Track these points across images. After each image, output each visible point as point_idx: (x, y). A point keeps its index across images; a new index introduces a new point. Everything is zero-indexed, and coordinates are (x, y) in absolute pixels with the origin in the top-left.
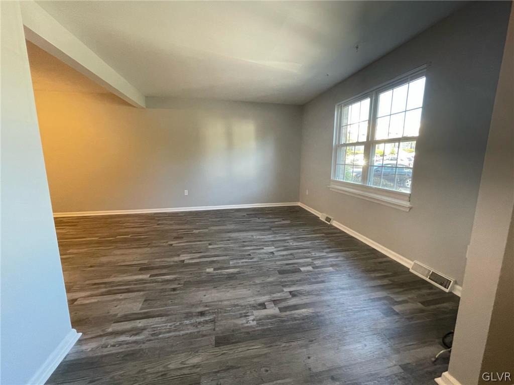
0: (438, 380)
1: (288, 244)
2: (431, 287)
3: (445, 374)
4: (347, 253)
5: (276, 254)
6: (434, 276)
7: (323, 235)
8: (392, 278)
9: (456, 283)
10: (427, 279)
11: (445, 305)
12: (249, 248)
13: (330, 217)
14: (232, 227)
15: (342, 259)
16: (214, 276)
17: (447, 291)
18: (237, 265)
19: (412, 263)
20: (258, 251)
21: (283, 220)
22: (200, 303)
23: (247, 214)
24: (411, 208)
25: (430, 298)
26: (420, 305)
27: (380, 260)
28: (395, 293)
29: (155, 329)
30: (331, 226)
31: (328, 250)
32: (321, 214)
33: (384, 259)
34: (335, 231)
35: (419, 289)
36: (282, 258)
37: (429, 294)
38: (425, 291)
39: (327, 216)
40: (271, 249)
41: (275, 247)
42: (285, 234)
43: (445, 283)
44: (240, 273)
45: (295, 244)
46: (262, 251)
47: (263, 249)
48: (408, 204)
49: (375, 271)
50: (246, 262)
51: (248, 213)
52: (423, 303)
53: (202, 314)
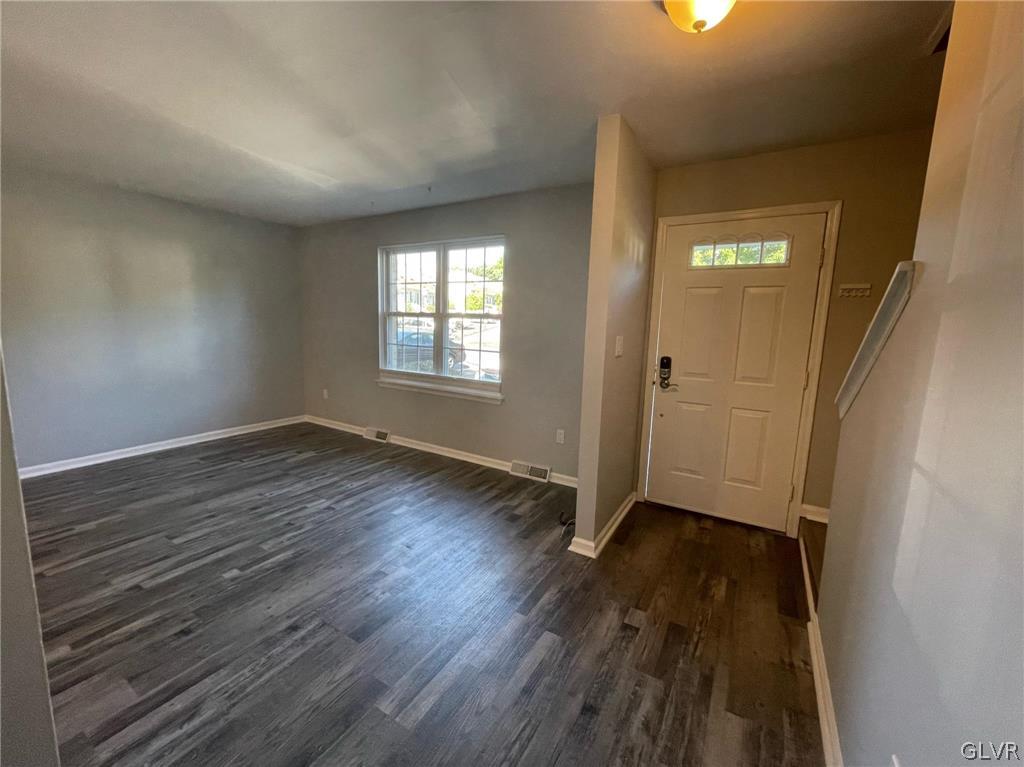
0: (571, 548)
1: (343, 488)
2: (533, 482)
3: (574, 539)
4: (436, 474)
5: (338, 507)
6: (533, 471)
7: (388, 460)
8: (499, 487)
9: (551, 471)
10: (528, 476)
11: (549, 494)
12: (277, 515)
13: (384, 431)
14: (189, 491)
15: (435, 484)
16: (252, 577)
17: (546, 481)
18: (282, 546)
19: (511, 464)
20: (300, 514)
21: (300, 453)
22: (274, 620)
23: (202, 459)
24: (503, 400)
25: (536, 493)
26: (532, 503)
27: (477, 471)
28: (508, 500)
29: (226, 689)
30: (389, 445)
31: (410, 479)
32: (365, 429)
33: (481, 470)
34: (400, 451)
35: (525, 488)
36: (352, 509)
37: (536, 489)
38: (530, 489)
39: (376, 430)
40: (323, 503)
41: (328, 499)
42: (324, 474)
43: (543, 474)
44: (301, 554)
45: (355, 484)
46: (307, 512)
47: (306, 508)
48: (498, 395)
49: (480, 485)
50: (295, 536)
51: (201, 456)
52: (533, 499)
53: (294, 628)
